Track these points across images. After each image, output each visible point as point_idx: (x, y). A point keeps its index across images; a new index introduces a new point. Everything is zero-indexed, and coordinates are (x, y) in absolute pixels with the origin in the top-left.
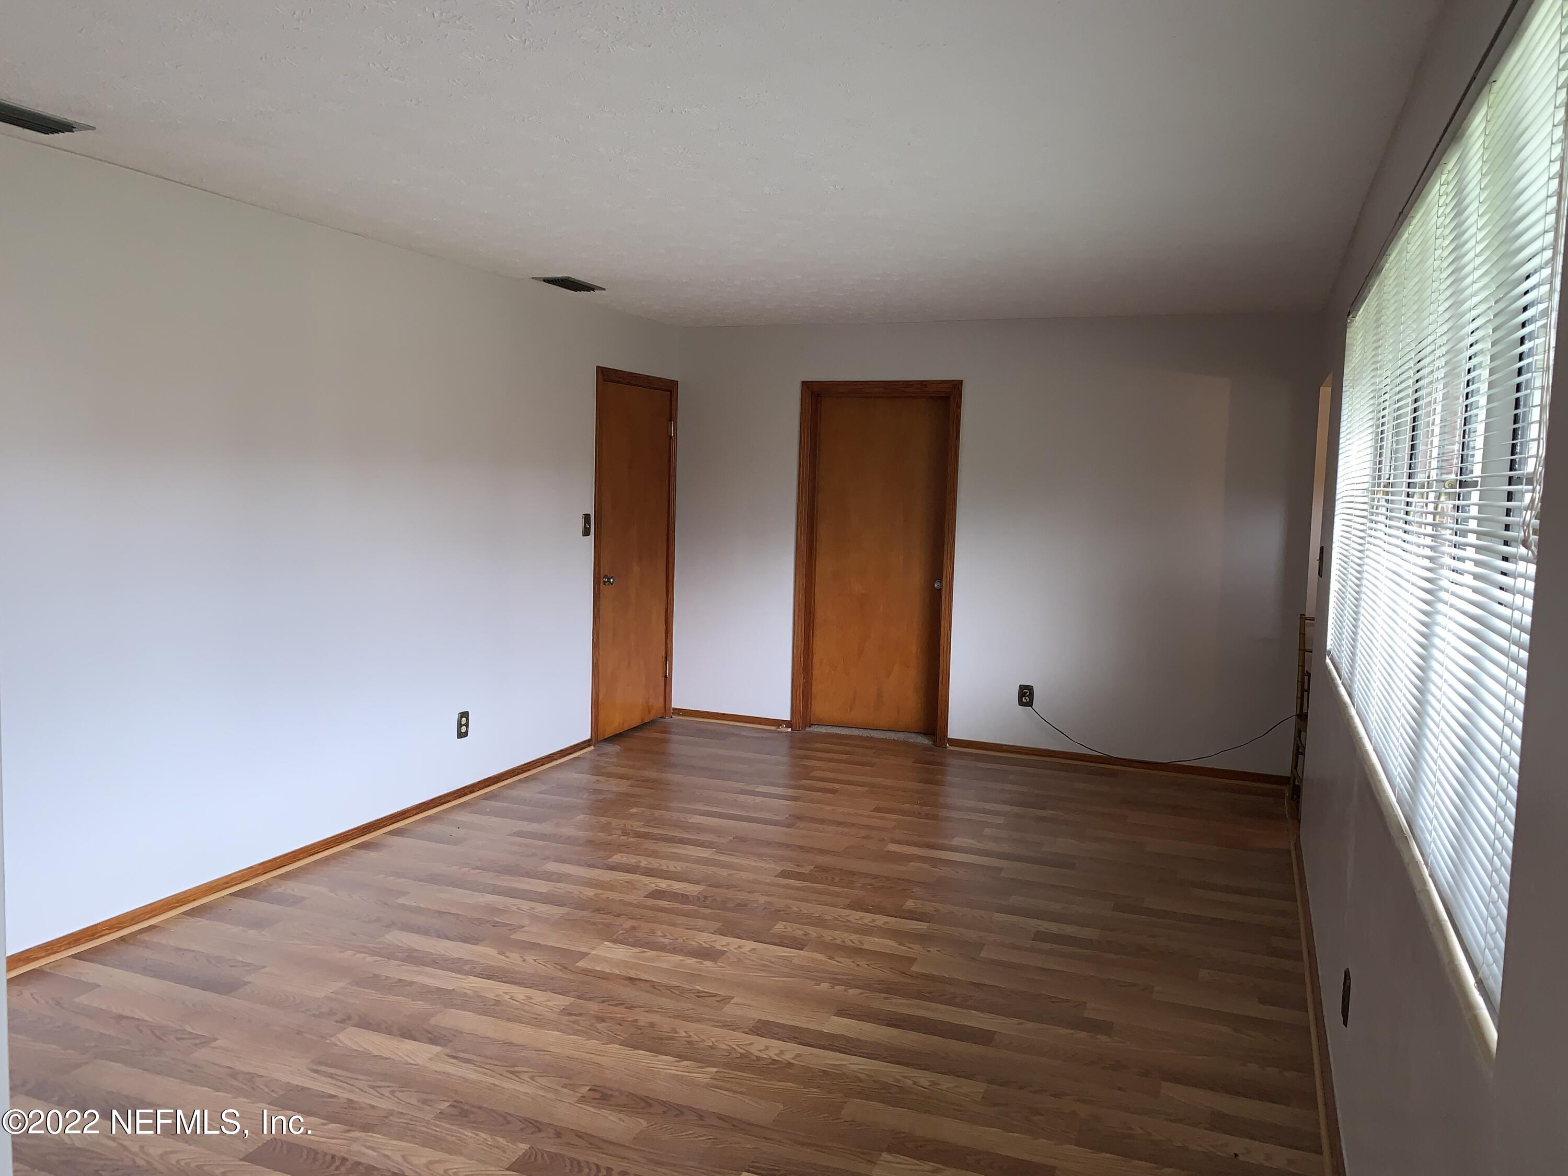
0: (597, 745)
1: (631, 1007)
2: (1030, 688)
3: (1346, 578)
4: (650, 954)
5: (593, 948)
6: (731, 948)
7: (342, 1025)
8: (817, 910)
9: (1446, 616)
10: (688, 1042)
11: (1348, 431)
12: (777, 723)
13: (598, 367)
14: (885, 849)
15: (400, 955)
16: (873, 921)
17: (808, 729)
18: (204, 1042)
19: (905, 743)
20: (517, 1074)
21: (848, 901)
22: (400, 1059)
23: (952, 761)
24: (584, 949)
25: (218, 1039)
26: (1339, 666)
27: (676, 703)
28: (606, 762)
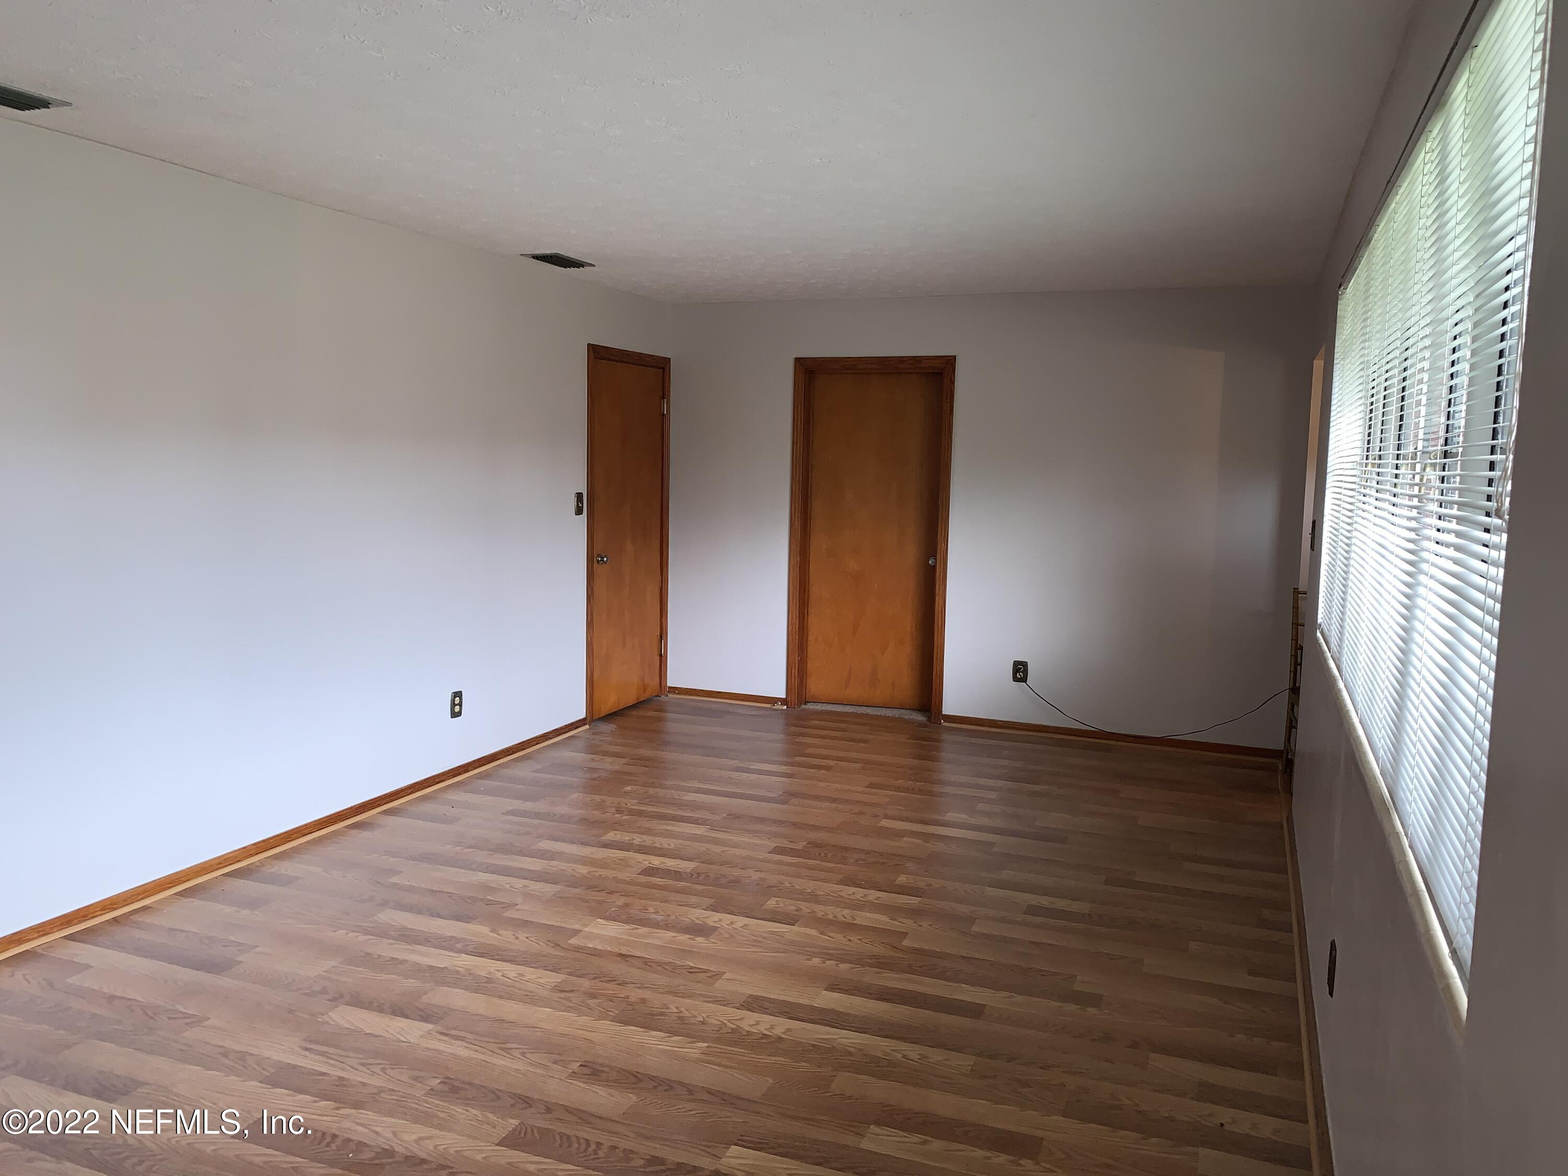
0: (593, 724)
1: (623, 984)
2: (1024, 664)
3: (1336, 551)
4: (643, 930)
5: (586, 926)
6: (723, 925)
7: (333, 1003)
8: (810, 886)
9: (1426, 587)
10: (679, 1017)
11: (1339, 403)
12: (773, 700)
13: (589, 345)
14: (878, 825)
15: (393, 933)
16: (866, 896)
17: (803, 706)
18: (195, 1021)
19: (900, 720)
20: (509, 1051)
21: (841, 877)
22: (391, 1037)
23: (946, 737)
24: (577, 927)
25: (209, 1019)
26: (1329, 639)
27: (671, 682)
28: (601, 741)
